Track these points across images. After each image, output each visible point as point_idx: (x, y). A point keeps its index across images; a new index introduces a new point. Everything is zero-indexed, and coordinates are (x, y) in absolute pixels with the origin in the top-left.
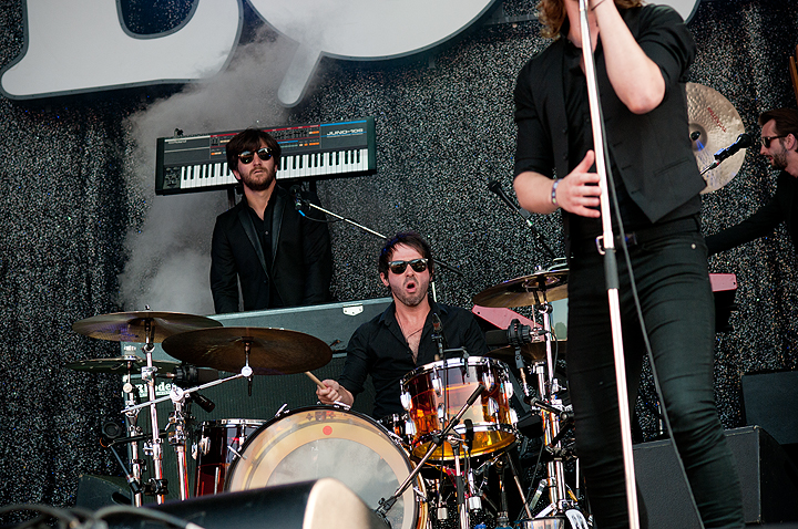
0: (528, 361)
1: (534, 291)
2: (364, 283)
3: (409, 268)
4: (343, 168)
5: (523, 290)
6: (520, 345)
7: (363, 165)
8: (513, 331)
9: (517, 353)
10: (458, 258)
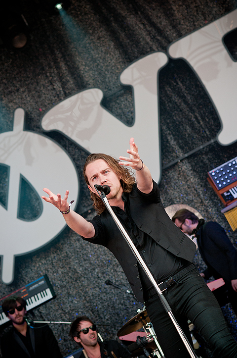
0: (151, 351)
1: (141, 320)
2: (71, 344)
3: (90, 330)
4: (42, 300)
5: (137, 322)
6: (144, 346)
7: (49, 296)
8: (139, 342)
9: (144, 350)
10: (105, 316)
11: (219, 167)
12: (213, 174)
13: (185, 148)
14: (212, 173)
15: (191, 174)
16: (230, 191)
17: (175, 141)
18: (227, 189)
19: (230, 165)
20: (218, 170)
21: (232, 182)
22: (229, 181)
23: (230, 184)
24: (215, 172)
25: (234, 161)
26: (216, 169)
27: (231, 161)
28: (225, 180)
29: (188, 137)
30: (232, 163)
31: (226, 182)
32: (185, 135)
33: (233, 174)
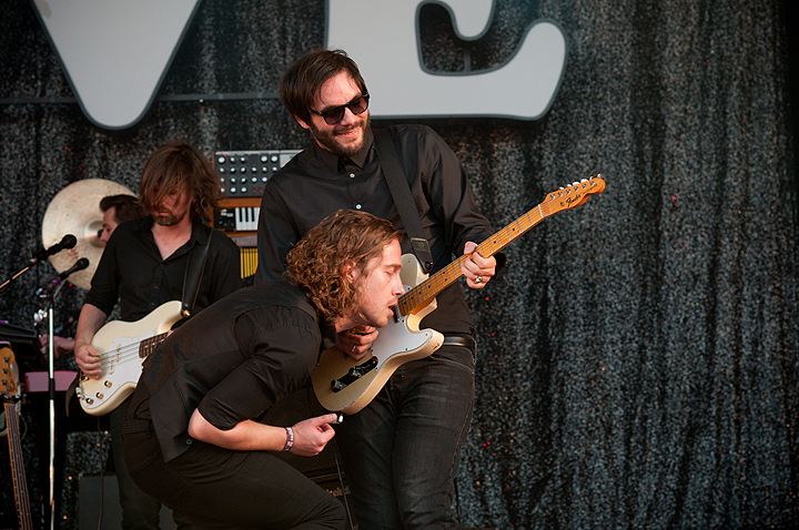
11: (240, 153)
12: (222, 160)
13: (227, 83)
14: (220, 156)
15: (212, 141)
16: (237, 210)
17: (213, 58)
18: (232, 203)
19: (264, 159)
20: (235, 156)
21: (250, 194)
22: (244, 190)
23: (244, 196)
24: (227, 158)
25: (278, 155)
26: (234, 153)
27: (270, 152)
28: (238, 184)
29: (244, 65)
30: (269, 157)
31: (238, 190)
32: (241, 58)
33: (259, 180)
